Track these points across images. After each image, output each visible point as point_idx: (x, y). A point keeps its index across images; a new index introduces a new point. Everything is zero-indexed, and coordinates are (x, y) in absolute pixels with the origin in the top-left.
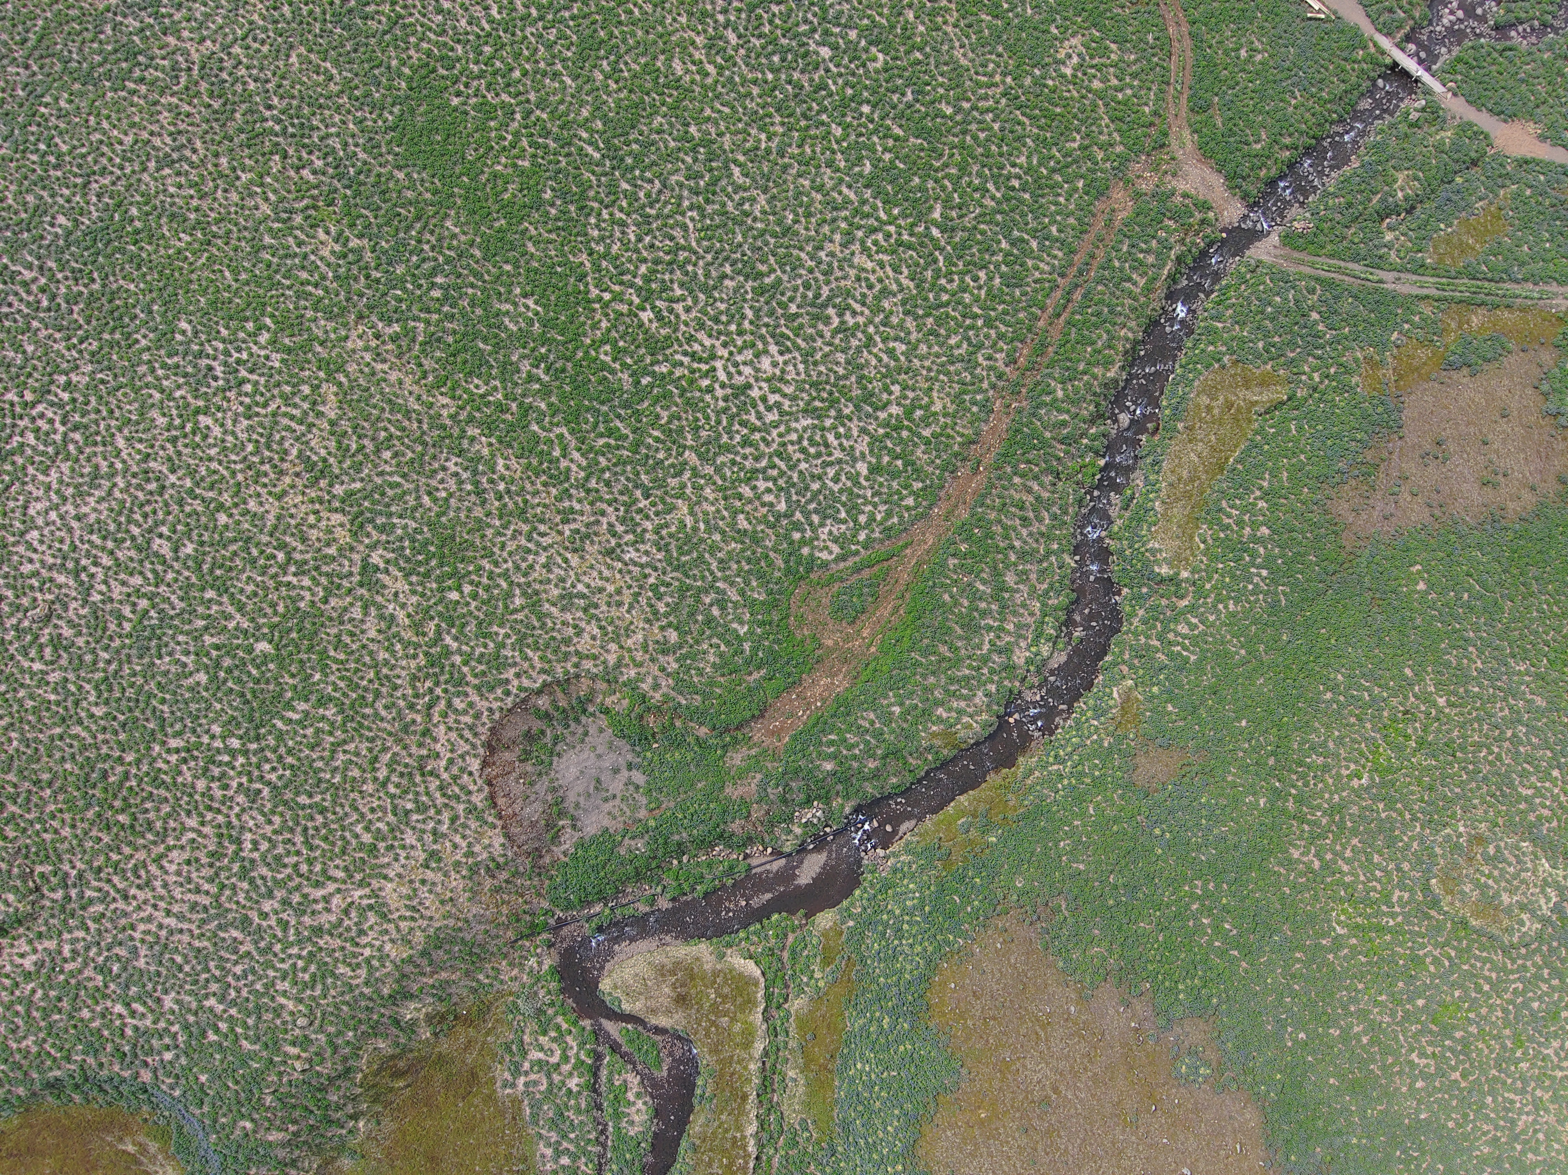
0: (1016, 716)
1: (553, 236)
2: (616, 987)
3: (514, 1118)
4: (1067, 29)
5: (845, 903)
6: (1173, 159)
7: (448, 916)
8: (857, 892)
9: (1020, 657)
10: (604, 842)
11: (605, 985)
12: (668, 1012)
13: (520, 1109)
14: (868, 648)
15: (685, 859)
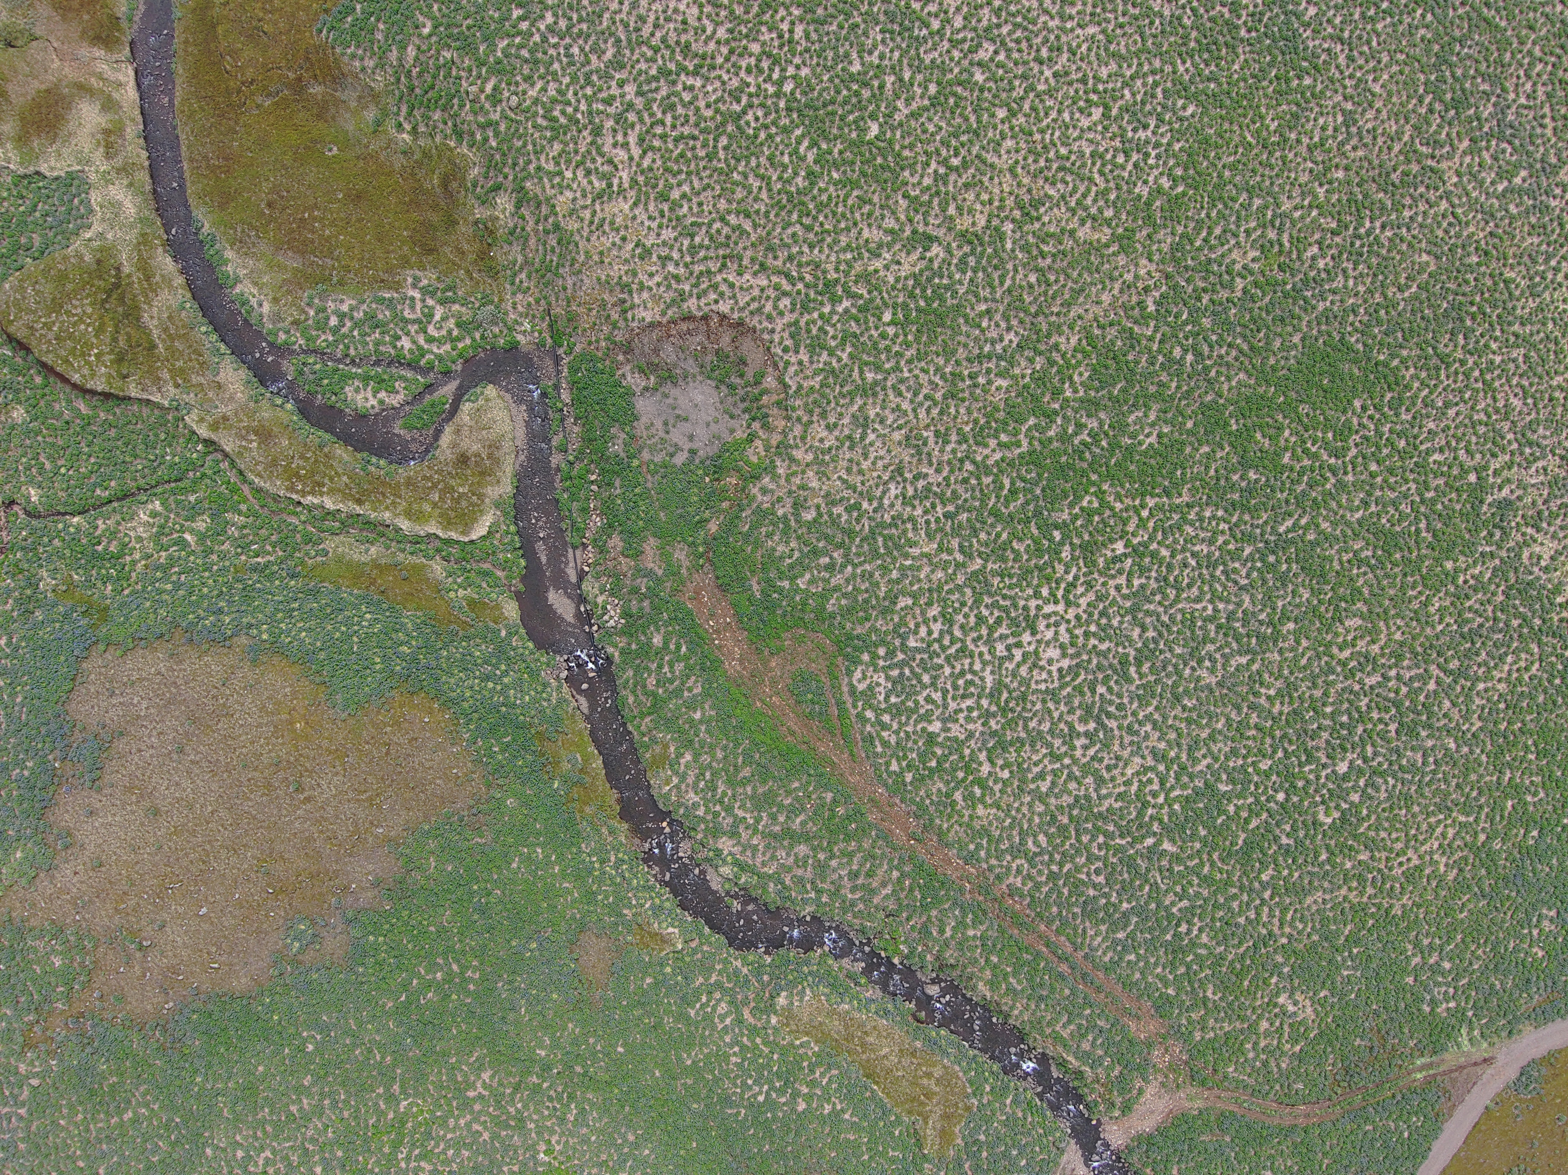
0: (667, 830)
1: (1212, 473)
2: (487, 400)
3: (382, 281)
4: (1322, 1005)
5: (522, 631)
6: (1178, 1086)
7: (588, 256)
8: (530, 645)
9: (725, 844)
10: (626, 414)
11: (491, 391)
12: (454, 445)
13: (390, 288)
14: (760, 699)
15: (594, 487)
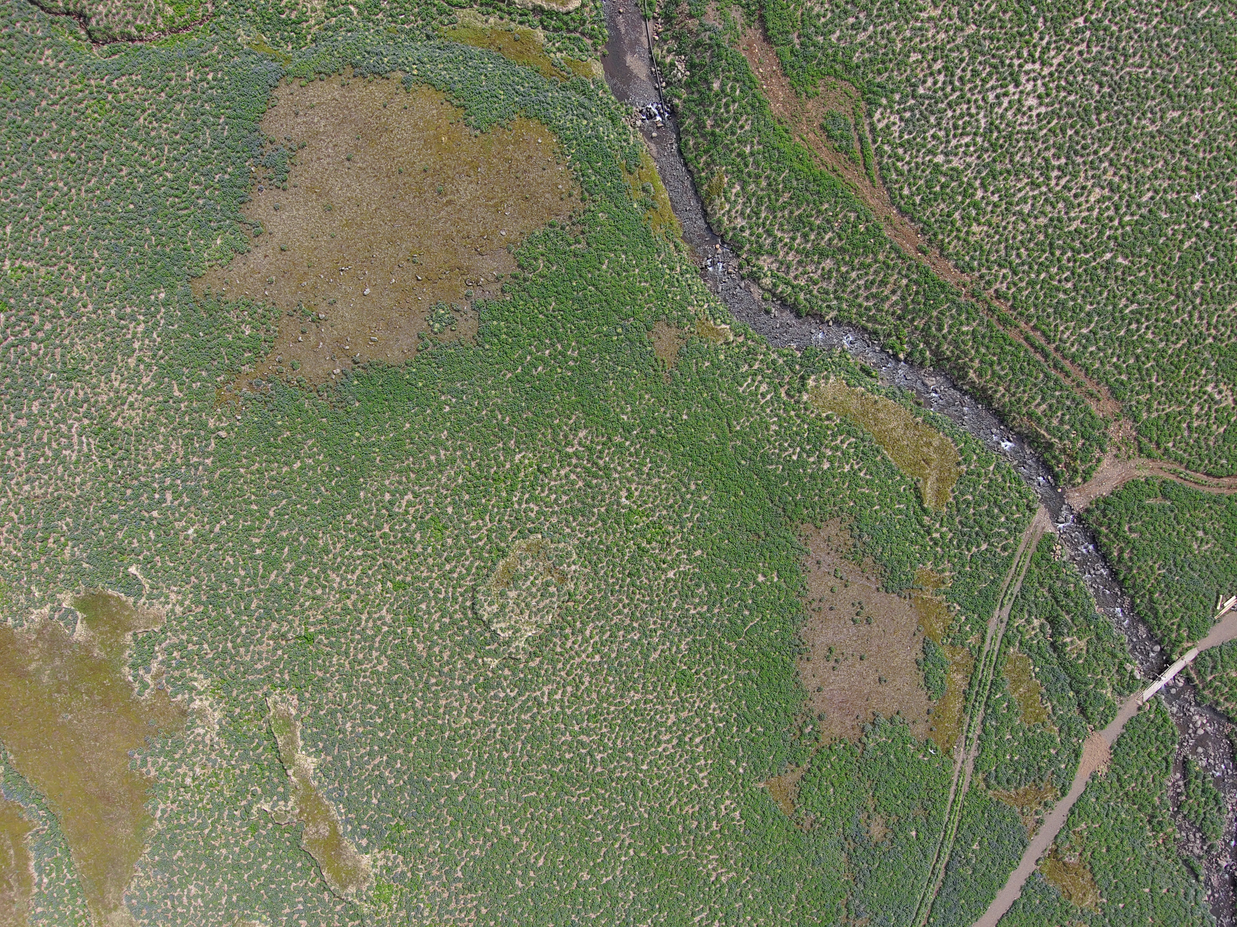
5: (607, 86)
6: (1129, 457)
8: (613, 97)
9: (766, 262)
14: (800, 136)
